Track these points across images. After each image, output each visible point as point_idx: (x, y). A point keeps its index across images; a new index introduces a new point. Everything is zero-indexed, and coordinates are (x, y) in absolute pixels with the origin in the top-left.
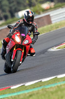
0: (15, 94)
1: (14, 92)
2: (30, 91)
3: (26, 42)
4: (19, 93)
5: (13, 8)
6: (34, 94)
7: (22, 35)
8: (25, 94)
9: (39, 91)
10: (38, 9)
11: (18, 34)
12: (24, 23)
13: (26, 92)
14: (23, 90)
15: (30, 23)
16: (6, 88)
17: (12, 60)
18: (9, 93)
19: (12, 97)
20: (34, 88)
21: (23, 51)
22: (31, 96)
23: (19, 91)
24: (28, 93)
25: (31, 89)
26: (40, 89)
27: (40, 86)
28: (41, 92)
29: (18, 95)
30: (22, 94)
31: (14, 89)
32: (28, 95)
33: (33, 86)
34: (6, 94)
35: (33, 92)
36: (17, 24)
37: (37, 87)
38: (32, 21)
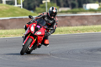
7: (38, 26)
21: (35, 40)
38: (54, 16)
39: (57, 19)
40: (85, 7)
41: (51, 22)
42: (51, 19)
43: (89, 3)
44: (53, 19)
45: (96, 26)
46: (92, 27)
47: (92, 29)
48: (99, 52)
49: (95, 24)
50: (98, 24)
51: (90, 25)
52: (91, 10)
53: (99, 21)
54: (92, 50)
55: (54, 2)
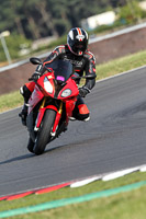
0: (80, 200)
1: (79, 196)
2: (114, 192)
3: (66, 93)
4: (89, 198)
5: (77, 9)
6: (122, 199)
7: (58, 78)
8: (103, 200)
9: (133, 191)
10: (132, 11)
11: (50, 77)
12: (67, 53)
13: (105, 194)
14: (97, 191)
15: (80, 54)
16: (61, 187)
17: (36, 129)
18: (68, 198)
19: (72, 205)
20: (122, 185)
21: (60, 112)
22: (115, 203)
23: (90, 192)
24: (109, 197)
25: (115, 187)
26: (136, 187)
27: (137, 181)
28: (137, 194)
29: (88, 203)
30: (96, 200)
31: (77, 188)
32: (109, 201)
33: (120, 182)
34: (59, 199)
35: (120, 194)
36: (52, 55)
37: (130, 183)
38: (84, 49)
39: (90, 55)
40: (87, 25)
41: (80, 64)
42: (79, 58)
43: (92, 15)
44: (82, 56)
45: (122, 60)
46: (111, 63)
47: (112, 68)
48: (142, 114)
49: (117, 56)
50: (123, 55)
51: (107, 61)
52: (102, 29)
53: (123, 47)
54: (125, 113)
55: (18, 34)
